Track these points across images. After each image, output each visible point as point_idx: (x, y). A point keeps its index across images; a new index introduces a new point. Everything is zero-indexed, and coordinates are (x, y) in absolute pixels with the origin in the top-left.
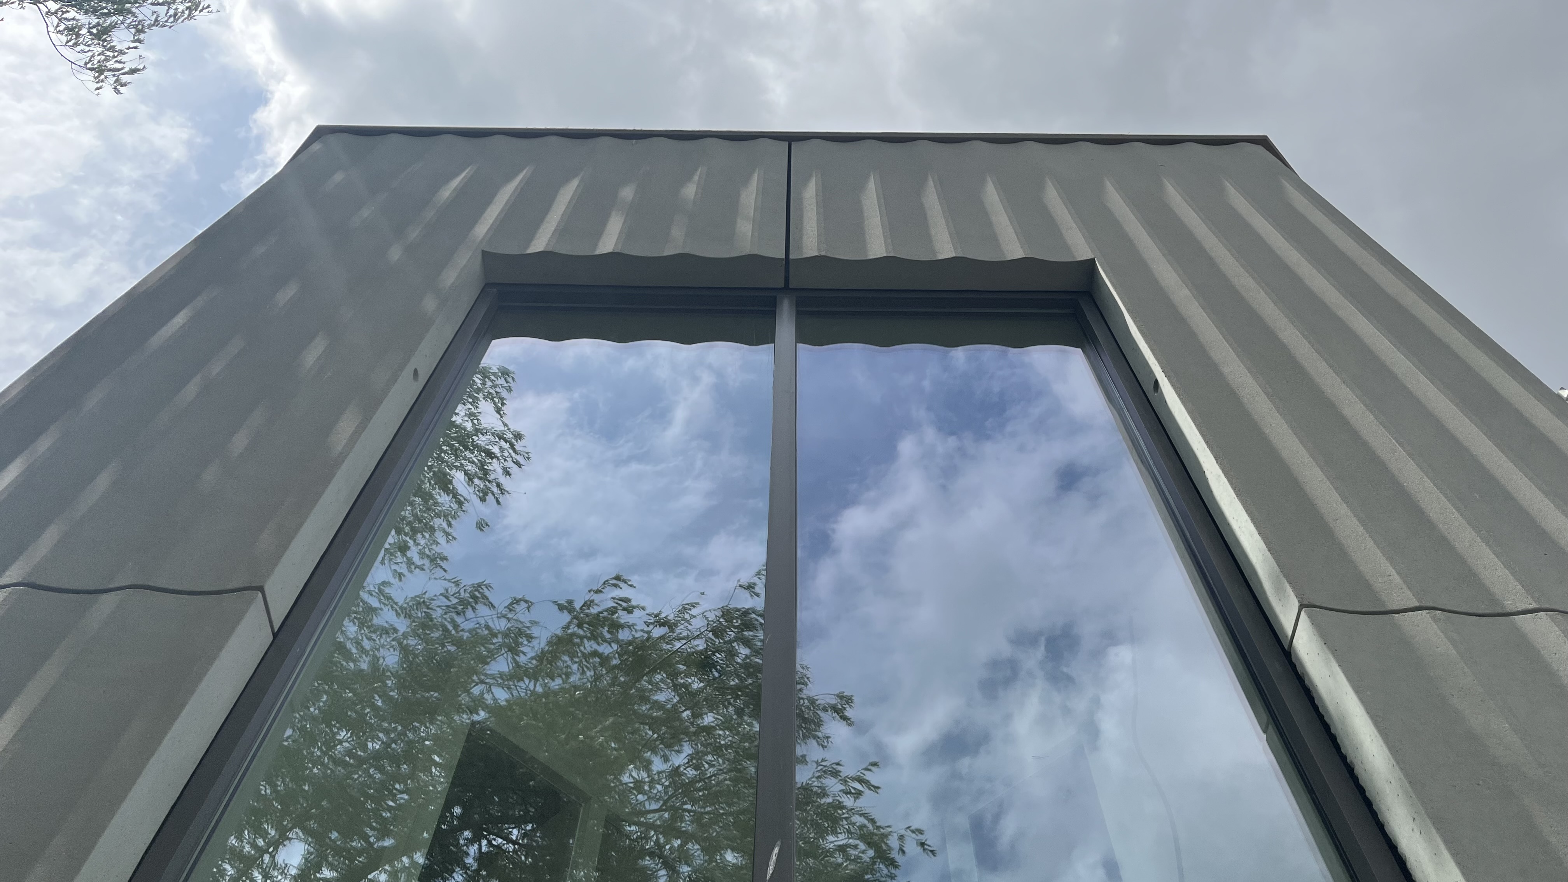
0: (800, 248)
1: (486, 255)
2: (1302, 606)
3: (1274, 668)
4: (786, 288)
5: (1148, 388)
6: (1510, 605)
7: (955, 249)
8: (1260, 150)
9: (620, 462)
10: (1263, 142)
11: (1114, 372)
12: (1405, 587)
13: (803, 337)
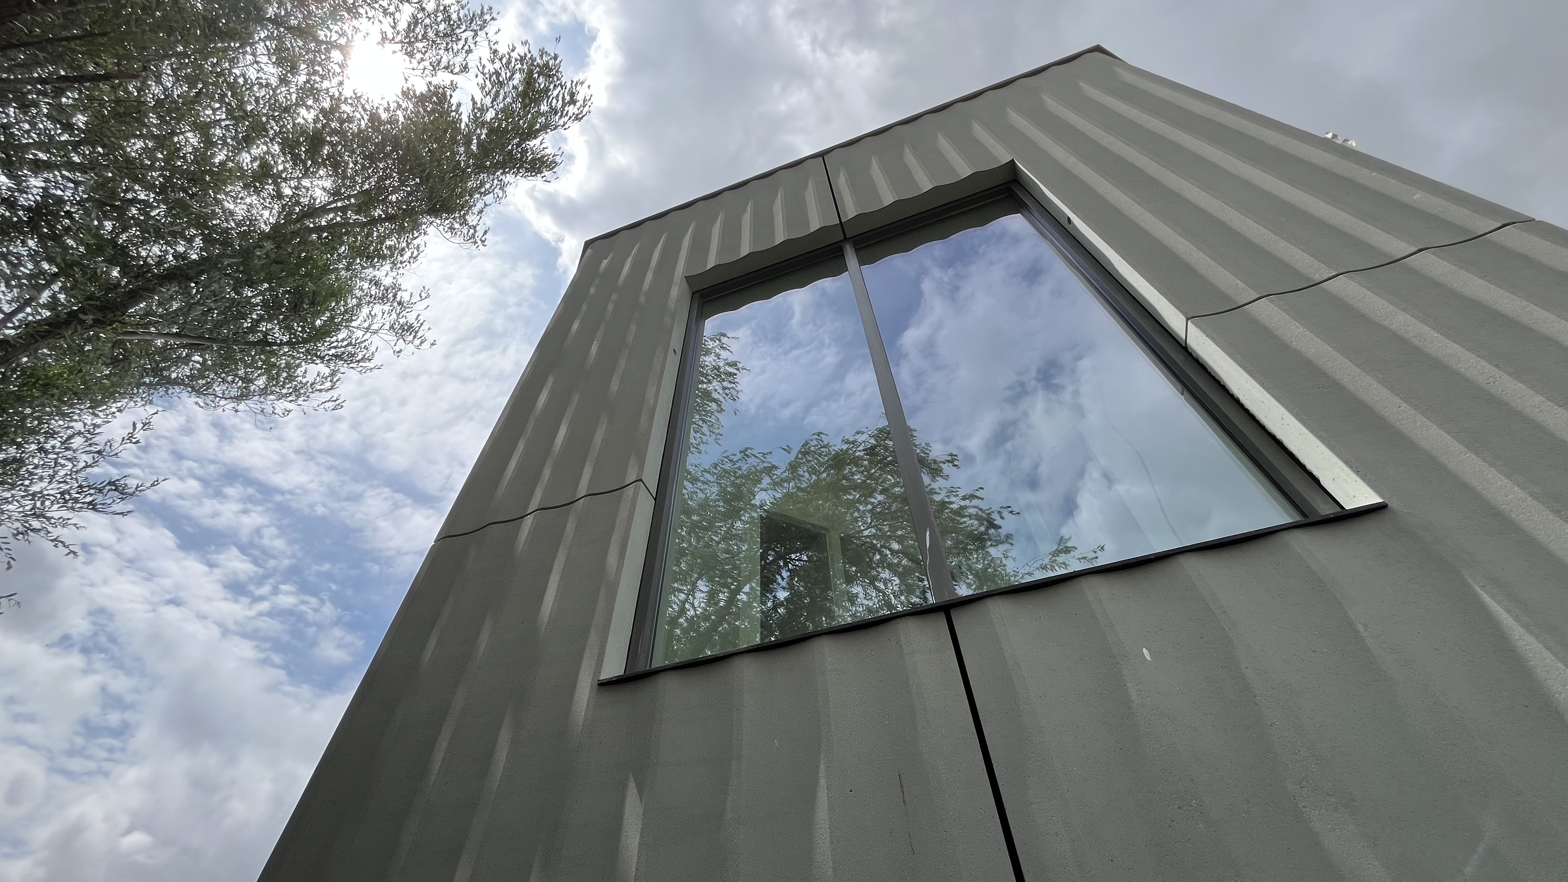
0: (846, 214)
1: (689, 279)
2: (1187, 320)
3: (1179, 358)
4: (845, 239)
5: (1065, 223)
6: (1317, 278)
7: (932, 183)
8: (1096, 54)
9: (786, 353)
10: (1098, 49)
11: (1042, 221)
12: (1248, 288)
13: (862, 262)
